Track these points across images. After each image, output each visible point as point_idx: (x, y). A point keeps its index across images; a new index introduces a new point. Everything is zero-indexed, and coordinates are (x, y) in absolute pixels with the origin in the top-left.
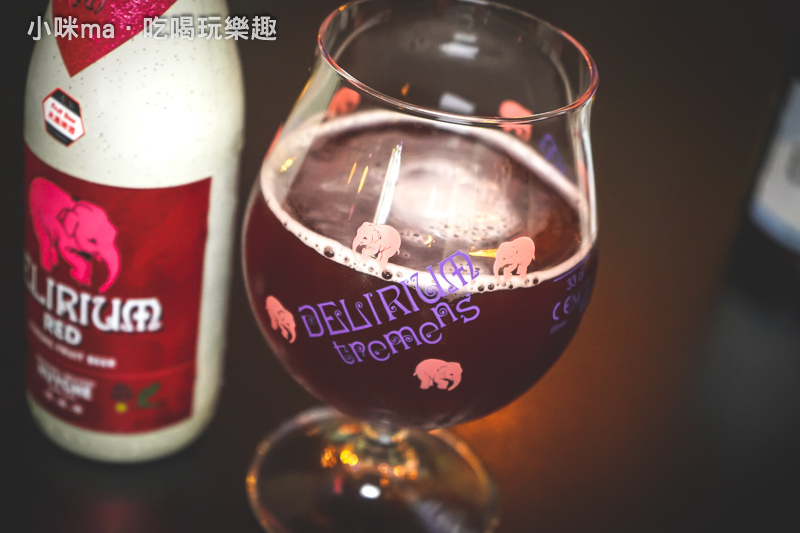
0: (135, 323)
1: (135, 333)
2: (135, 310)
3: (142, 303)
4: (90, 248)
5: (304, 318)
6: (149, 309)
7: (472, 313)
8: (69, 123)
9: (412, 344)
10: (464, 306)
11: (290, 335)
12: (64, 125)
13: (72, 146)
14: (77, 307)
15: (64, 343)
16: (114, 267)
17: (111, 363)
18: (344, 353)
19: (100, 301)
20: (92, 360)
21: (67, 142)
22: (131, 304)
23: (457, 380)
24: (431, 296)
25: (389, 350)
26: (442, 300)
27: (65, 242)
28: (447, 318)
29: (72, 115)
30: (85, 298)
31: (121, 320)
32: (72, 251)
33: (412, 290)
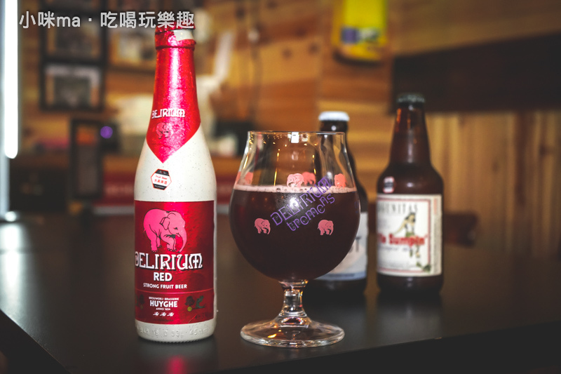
0: (193, 265)
1: (194, 269)
2: (193, 258)
3: (196, 255)
4: (175, 232)
5: (273, 219)
6: (198, 257)
7: (332, 200)
8: (164, 180)
9: (315, 214)
10: (329, 197)
11: (268, 230)
12: (162, 182)
13: (166, 189)
14: (170, 263)
15: (165, 283)
16: (185, 239)
17: (185, 286)
18: (291, 226)
19: (180, 256)
20: (177, 287)
21: (163, 188)
22: (192, 255)
23: (332, 229)
24: (318, 195)
25: (308, 219)
26: (322, 196)
27: (164, 233)
28: (325, 202)
29: (165, 176)
30: (174, 256)
31: (189, 264)
32: (167, 236)
33: (312, 194)
